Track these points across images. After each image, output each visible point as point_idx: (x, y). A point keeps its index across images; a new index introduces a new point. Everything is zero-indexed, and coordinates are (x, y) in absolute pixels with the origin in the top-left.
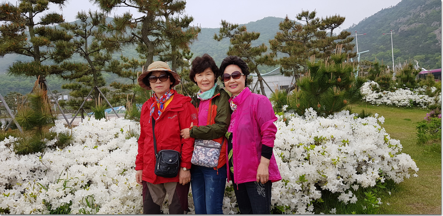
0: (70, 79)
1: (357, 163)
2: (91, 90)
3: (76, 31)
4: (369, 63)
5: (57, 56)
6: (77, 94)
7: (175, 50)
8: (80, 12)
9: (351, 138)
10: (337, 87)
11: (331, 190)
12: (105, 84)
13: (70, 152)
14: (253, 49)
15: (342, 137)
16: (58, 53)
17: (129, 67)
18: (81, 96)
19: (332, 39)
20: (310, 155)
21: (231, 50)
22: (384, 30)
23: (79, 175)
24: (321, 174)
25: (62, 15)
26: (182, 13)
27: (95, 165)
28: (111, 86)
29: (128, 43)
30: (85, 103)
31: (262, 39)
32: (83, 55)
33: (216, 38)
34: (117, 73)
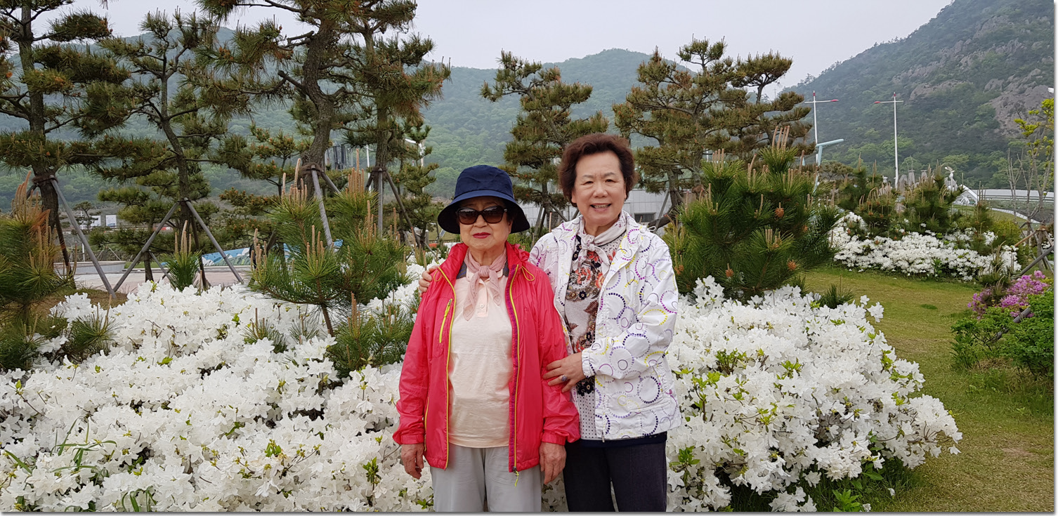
0: (119, 179)
1: (818, 418)
2: (172, 205)
3: (141, 59)
4: (842, 169)
5: (90, 120)
6: (136, 216)
7: (386, 117)
8: (154, 14)
9: (804, 357)
10: (774, 230)
11: (756, 488)
12: (209, 194)
13: (98, 372)
14: (573, 126)
15: (783, 355)
16: (91, 114)
17: (270, 153)
18: (148, 221)
19: (759, 110)
20: (708, 399)
21: (523, 124)
22: (877, 93)
23: (118, 435)
24: (733, 445)
25: (106, 19)
26: (405, 30)
27: (160, 409)
28: (223, 198)
29: (268, 96)
30: (155, 237)
31: (596, 101)
32: (156, 120)
33: (486, 93)
34: (237, 168)
